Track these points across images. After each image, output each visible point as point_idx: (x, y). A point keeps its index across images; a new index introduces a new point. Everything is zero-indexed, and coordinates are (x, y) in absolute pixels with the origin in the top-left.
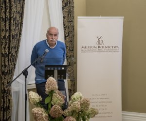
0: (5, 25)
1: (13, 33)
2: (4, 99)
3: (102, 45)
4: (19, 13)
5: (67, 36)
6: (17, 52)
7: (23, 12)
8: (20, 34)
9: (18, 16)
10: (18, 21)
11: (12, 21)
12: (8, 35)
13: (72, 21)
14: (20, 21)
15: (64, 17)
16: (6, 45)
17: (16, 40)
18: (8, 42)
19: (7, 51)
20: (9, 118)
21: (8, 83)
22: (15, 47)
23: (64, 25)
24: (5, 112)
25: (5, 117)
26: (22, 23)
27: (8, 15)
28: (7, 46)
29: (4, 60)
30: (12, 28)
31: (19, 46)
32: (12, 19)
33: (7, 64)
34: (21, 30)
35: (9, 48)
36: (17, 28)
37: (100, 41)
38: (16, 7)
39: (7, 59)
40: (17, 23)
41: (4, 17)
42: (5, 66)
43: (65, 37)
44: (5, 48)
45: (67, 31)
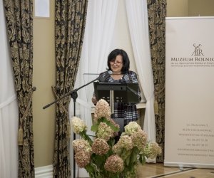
0: (61, 30)
1: (70, 40)
2: (58, 124)
3: (202, 56)
4: (79, 13)
5: (154, 44)
6: (76, 65)
7: (85, 12)
8: (81, 42)
9: (78, 18)
10: (78, 25)
11: (70, 26)
12: (63, 43)
13: (162, 24)
14: (81, 25)
15: (149, 19)
16: (61, 56)
17: (75, 49)
18: (63, 51)
19: (63, 63)
20: (65, 149)
21: (64, 104)
22: (74, 59)
23: (150, 29)
24: (61, 141)
25: (61, 147)
26: (83, 28)
27: (64, 17)
28: (63, 57)
29: (59, 75)
30: (69, 34)
31: (79, 57)
32: (70, 22)
33: (63, 80)
34: (82, 37)
35: (65, 59)
36: (77, 34)
37: (198, 51)
38: (75, 6)
39: (62, 74)
40: (76, 27)
41: (59, 20)
42: (61, 83)
43: (151, 45)
44: (60, 60)
45: (154, 37)
